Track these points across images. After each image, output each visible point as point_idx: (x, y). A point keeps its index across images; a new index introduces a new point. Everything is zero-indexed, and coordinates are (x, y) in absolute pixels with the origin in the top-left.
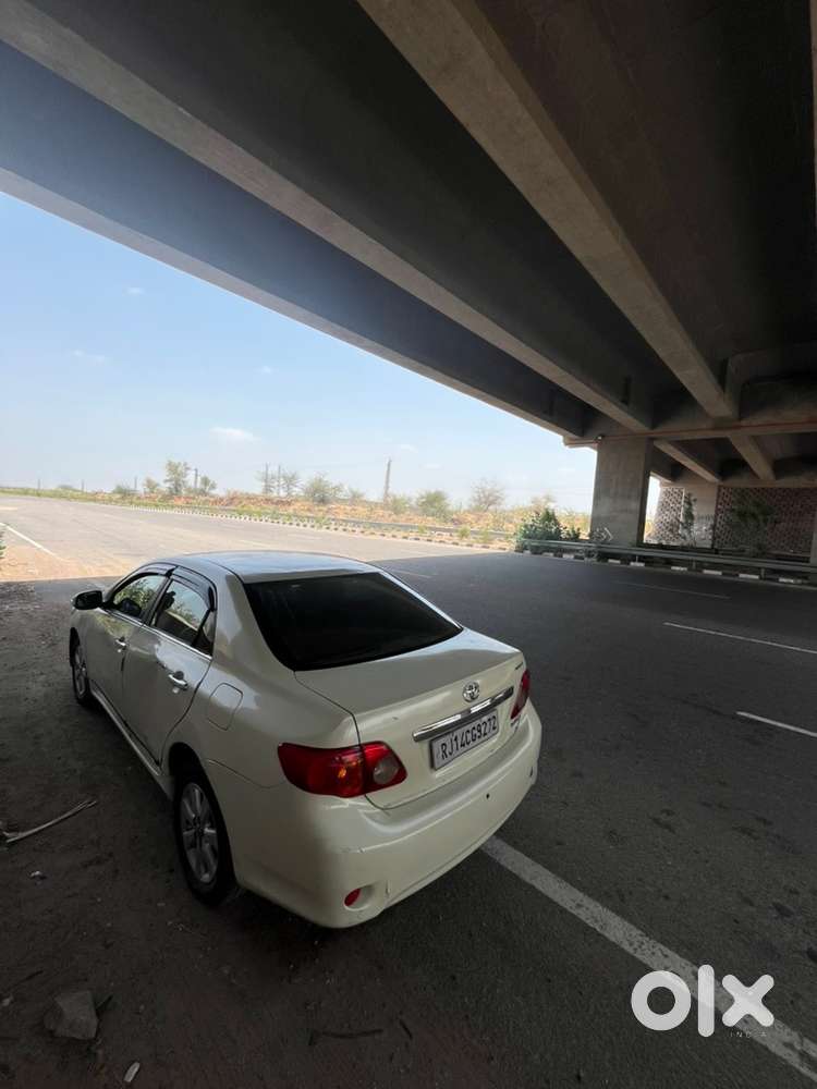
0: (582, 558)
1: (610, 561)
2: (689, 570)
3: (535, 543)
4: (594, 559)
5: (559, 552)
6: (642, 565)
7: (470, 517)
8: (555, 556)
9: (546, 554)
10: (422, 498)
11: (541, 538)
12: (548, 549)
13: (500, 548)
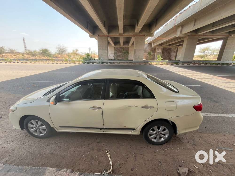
0: (98, 64)
1: (104, 64)
2: (118, 64)
3: (87, 61)
4: (101, 64)
5: (93, 63)
6: (110, 64)
7: (59, 56)
8: (92, 64)
9: (90, 64)
10: (41, 51)
11: (89, 60)
12: (91, 63)
13: (79, 63)
